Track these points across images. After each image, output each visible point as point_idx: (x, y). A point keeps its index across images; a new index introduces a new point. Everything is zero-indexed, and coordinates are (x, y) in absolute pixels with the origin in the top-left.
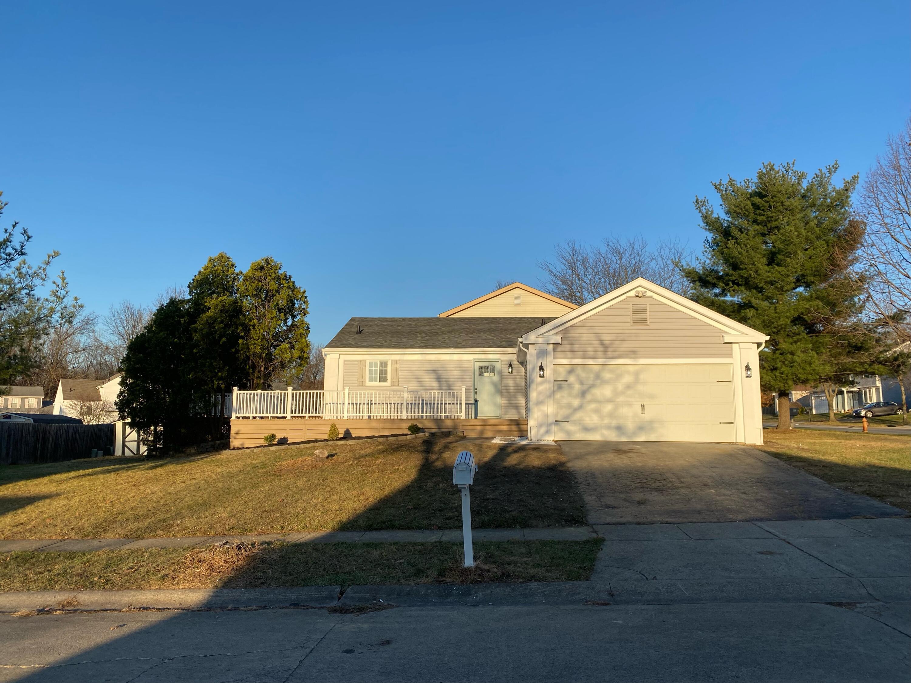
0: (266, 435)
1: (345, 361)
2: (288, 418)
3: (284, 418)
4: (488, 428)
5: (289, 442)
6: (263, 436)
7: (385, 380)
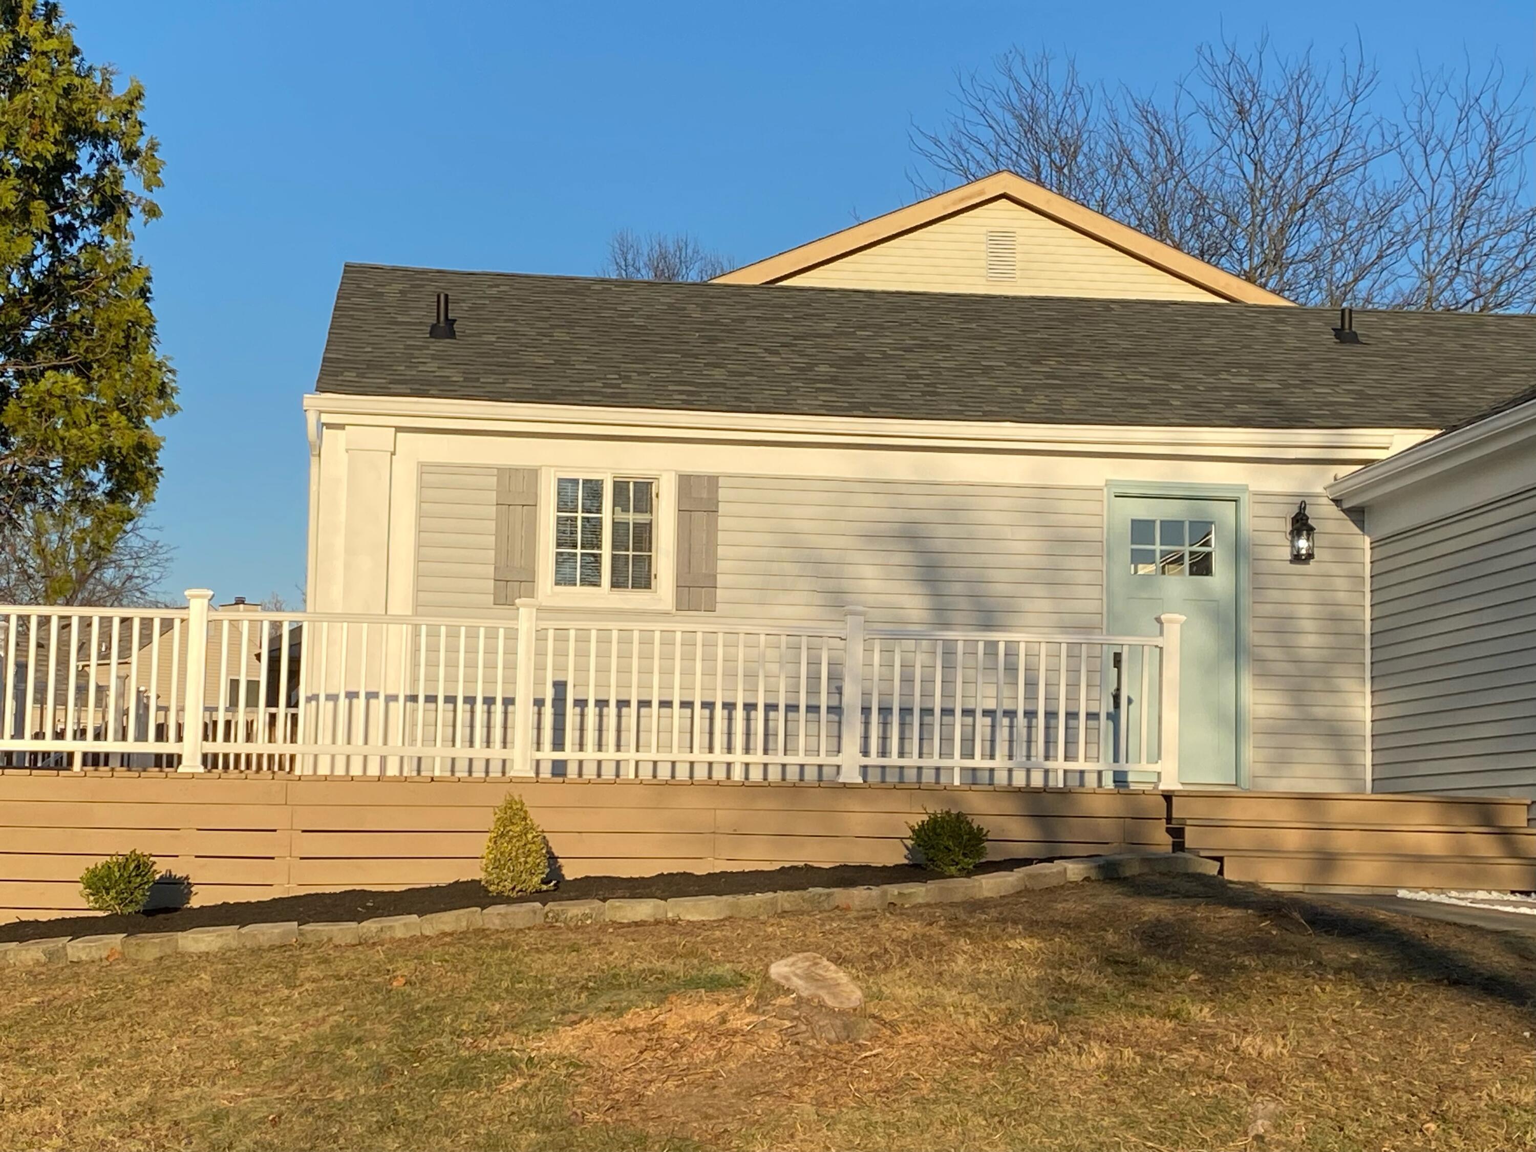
0: (91, 863)
1: (424, 468)
2: (191, 764)
3: (173, 760)
4: (1343, 841)
5: (195, 903)
6: (79, 868)
7: (644, 581)
